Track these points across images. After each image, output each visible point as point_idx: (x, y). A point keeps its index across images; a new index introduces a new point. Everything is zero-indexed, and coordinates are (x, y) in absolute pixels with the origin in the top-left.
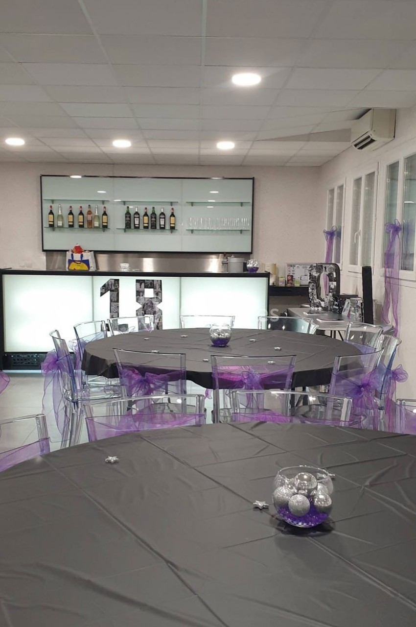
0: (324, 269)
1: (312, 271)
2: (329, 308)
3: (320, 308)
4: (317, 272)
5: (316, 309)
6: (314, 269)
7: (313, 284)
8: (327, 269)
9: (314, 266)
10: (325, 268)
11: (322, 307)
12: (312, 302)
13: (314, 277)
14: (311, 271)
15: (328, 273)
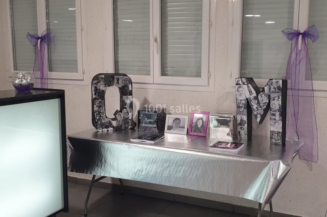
0: (116, 81)
1: (99, 84)
2: (123, 127)
3: (111, 129)
4: (105, 84)
5: (105, 130)
6: (101, 82)
7: (100, 100)
8: (120, 81)
9: (102, 78)
10: (118, 79)
11: (113, 127)
12: (99, 122)
13: (101, 91)
14: (96, 83)
15: (121, 85)
